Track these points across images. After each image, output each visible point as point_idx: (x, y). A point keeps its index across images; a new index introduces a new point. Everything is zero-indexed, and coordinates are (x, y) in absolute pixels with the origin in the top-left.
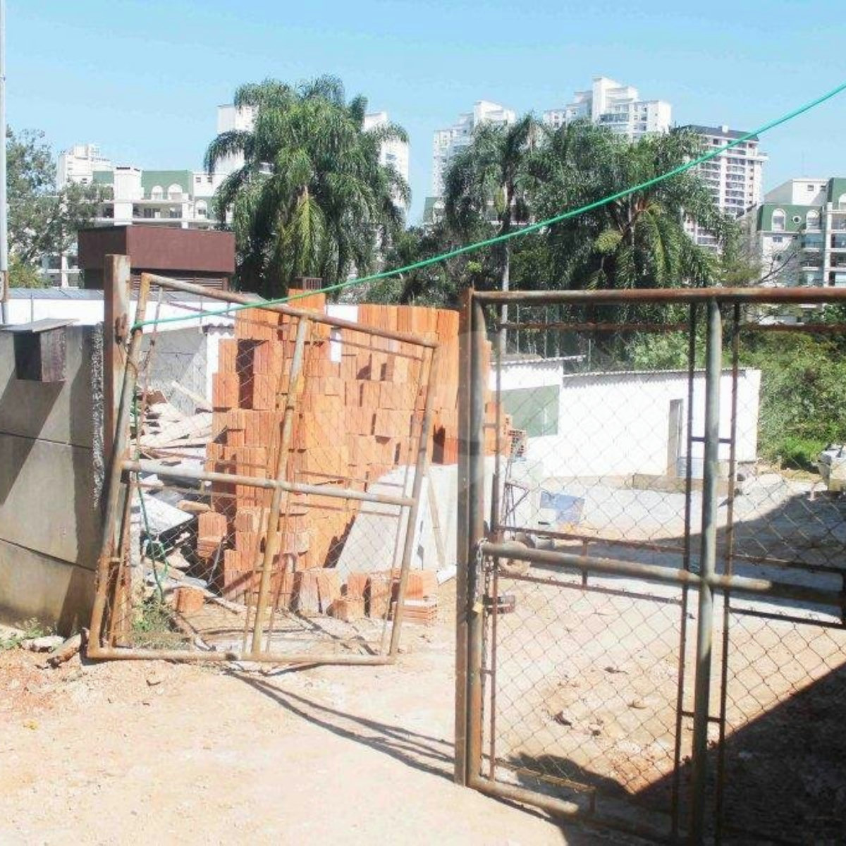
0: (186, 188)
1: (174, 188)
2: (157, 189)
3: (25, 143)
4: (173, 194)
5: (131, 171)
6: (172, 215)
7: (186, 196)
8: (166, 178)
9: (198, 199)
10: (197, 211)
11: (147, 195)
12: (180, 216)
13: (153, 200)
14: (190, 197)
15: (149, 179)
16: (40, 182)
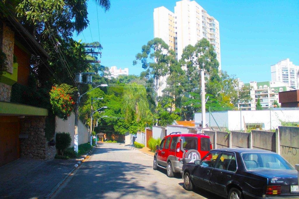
0: (268, 86)
1: (265, 86)
2: (261, 87)
3: (231, 78)
4: (265, 87)
5: (254, 83)
6: (265, 92)
7: (269, 88)
8: (263, 84)
9: (272, 88)
10: (272, 91)
11: (258, 88)
12: (267, 93)
13: (260, 89)
14: (270, 88)
15: (258, 84)
16: (235, 86)
